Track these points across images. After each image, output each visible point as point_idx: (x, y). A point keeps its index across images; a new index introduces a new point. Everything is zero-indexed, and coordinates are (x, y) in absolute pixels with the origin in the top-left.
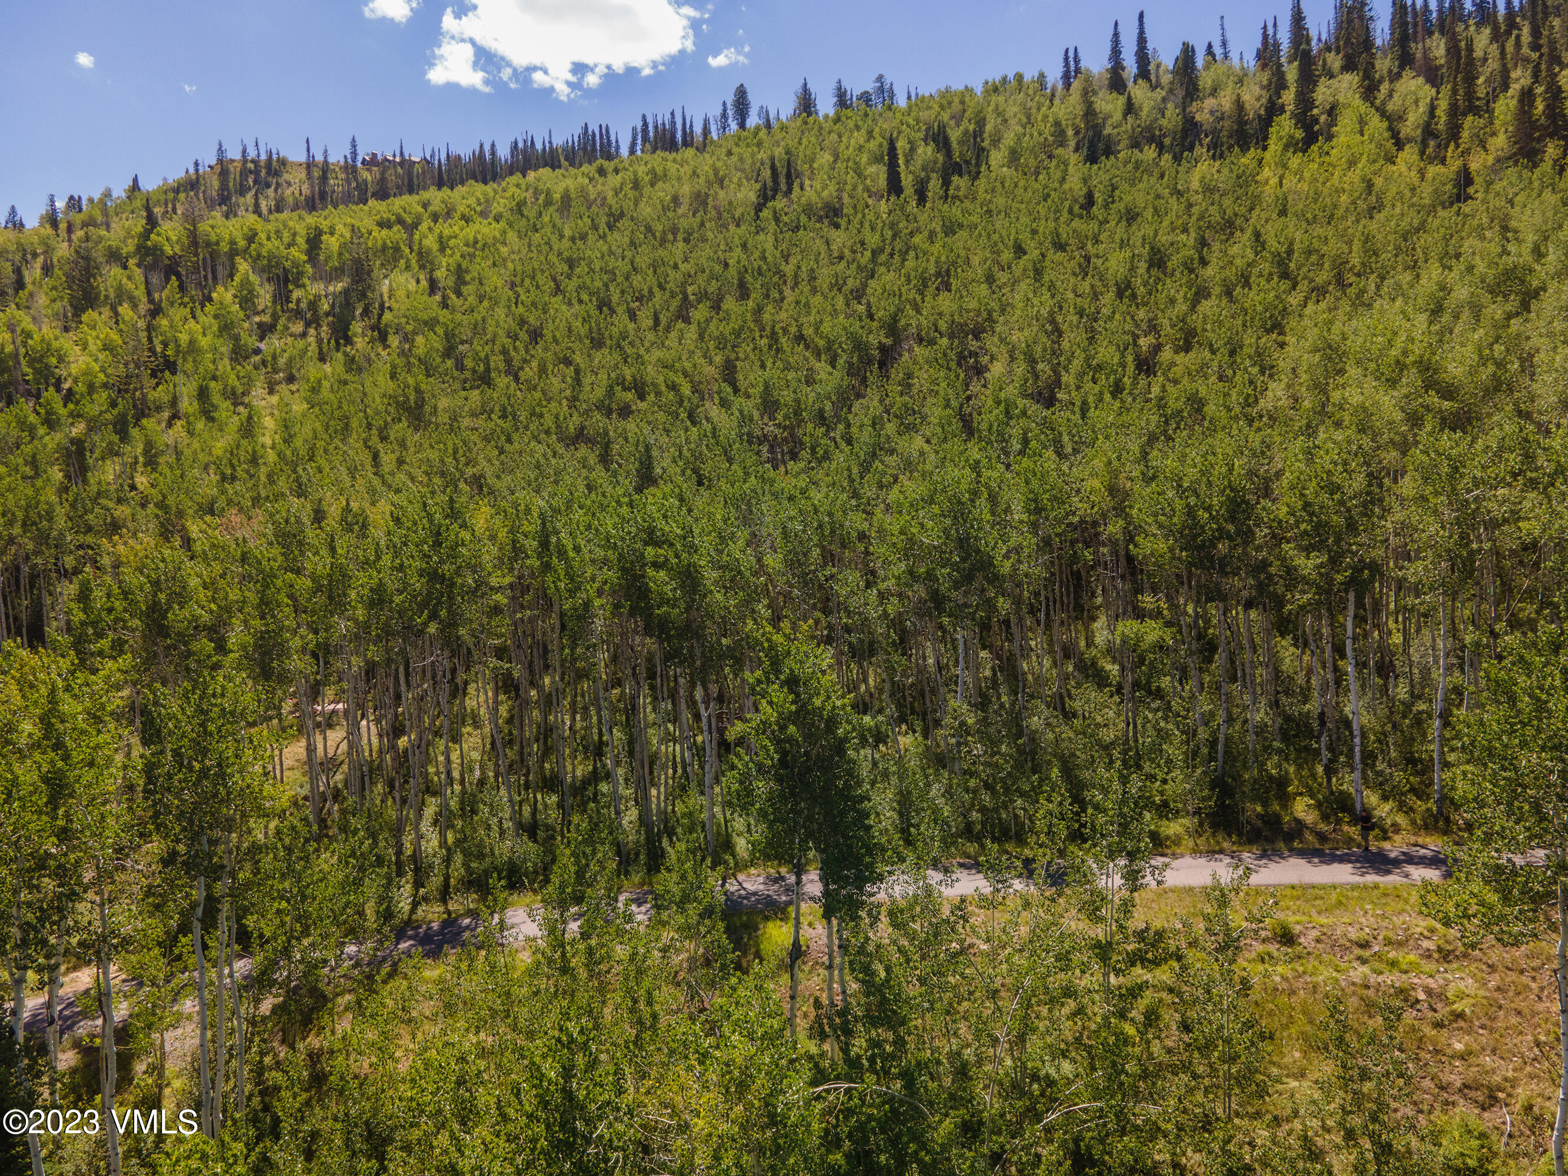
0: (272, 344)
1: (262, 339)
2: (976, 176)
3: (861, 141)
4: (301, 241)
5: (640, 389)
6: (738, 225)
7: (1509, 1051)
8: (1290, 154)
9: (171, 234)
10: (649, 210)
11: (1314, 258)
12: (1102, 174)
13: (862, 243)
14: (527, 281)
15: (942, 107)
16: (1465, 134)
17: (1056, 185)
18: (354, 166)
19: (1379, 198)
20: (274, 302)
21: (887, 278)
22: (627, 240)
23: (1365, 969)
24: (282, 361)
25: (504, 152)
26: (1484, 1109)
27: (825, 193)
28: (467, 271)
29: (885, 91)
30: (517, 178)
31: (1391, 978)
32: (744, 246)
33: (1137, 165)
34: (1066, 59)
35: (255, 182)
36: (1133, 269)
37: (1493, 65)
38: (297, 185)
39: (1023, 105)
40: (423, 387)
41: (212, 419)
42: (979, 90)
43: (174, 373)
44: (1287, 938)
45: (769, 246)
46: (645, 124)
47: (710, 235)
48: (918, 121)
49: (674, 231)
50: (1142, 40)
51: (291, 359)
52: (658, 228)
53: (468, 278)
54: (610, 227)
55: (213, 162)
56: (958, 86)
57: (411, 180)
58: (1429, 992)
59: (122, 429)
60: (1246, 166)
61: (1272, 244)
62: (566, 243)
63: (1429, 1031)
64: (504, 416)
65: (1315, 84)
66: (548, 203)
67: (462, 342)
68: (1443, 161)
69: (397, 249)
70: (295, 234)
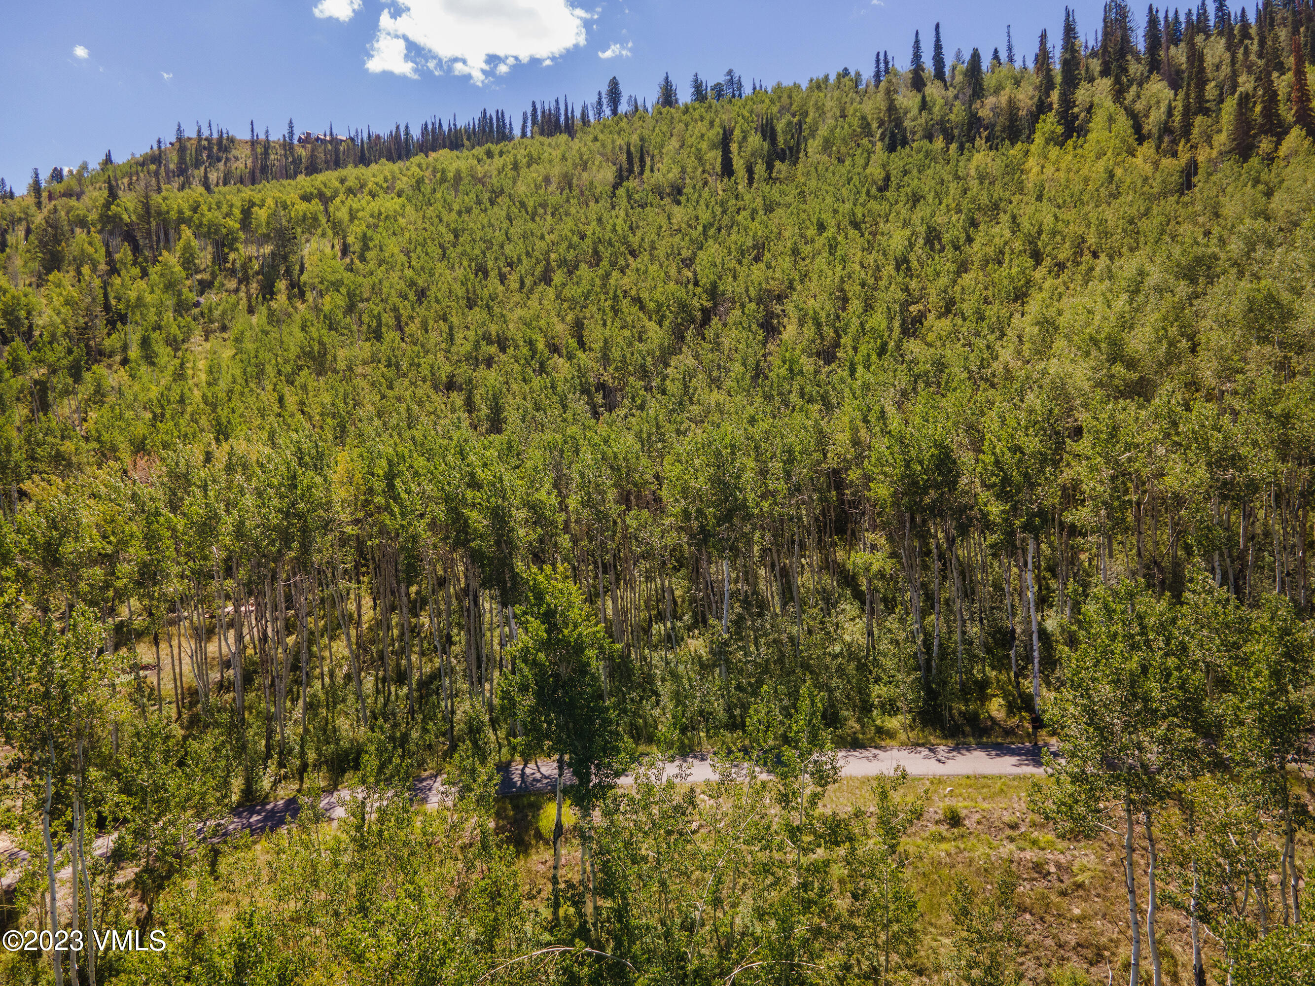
0: (211, 298)
1: (202, 293)
2: (795, 163)
3: (704, 130)
4: (237, 212)
5: (502, 344)
6: (597, 202)
7: (1117, 916)
8: (1050, 147)
9: (129, 204)
10: (524, 188)
11: (1058, 238)
12: (897, 161)
13: (697, 218)
14: (419, 248)
15: (772, 102)
16: (1196, 131)
17: (860, 170)
18: (291, 144)
19: (1118, 187)
20: (213, 262)
21: (713, 249)
22: (504, 213)
23: (1012, 847)
24: (217, 313)
25: (416, 133)
26: (1091, 964)
27: (671, 175)
28: (371, 239)
29: (734, 83)
30: (419, 158)
31: (1030, 855)
32: (600, 220)
33: (927, 154)
34: (878, 61)
35: (209, 157)
36: (911, 245)
37: (1226, 70)
38: (242, 160)
39: (839, 99)
40: (325, 339)
41: (153, 364)
42: (804, 85)
43: (124, 324)
44: (954, 820)
45: (619, 221)
46: (535, 110)
47: (573, 211)
48: (751, 112)
49: (544, 205)
50: (938, 47)
51: (224, 313)
52: (530, 204)
53: (371, 245)
54: (492, 203)
55: (174, 140)
56: (787, 83)
57: (337, 155)
58: (1058, 866)
59: (76, 373)
60: (1015, 157)
61: (1025, 225)
62: (454, 215)
63: (1054, 898)
64: (389, 366)
65: (1076, 86)
66: (443, 180)
67: (362, 301)
68: (1175, 155)
69: (315, 219)
70: (231, 206)
